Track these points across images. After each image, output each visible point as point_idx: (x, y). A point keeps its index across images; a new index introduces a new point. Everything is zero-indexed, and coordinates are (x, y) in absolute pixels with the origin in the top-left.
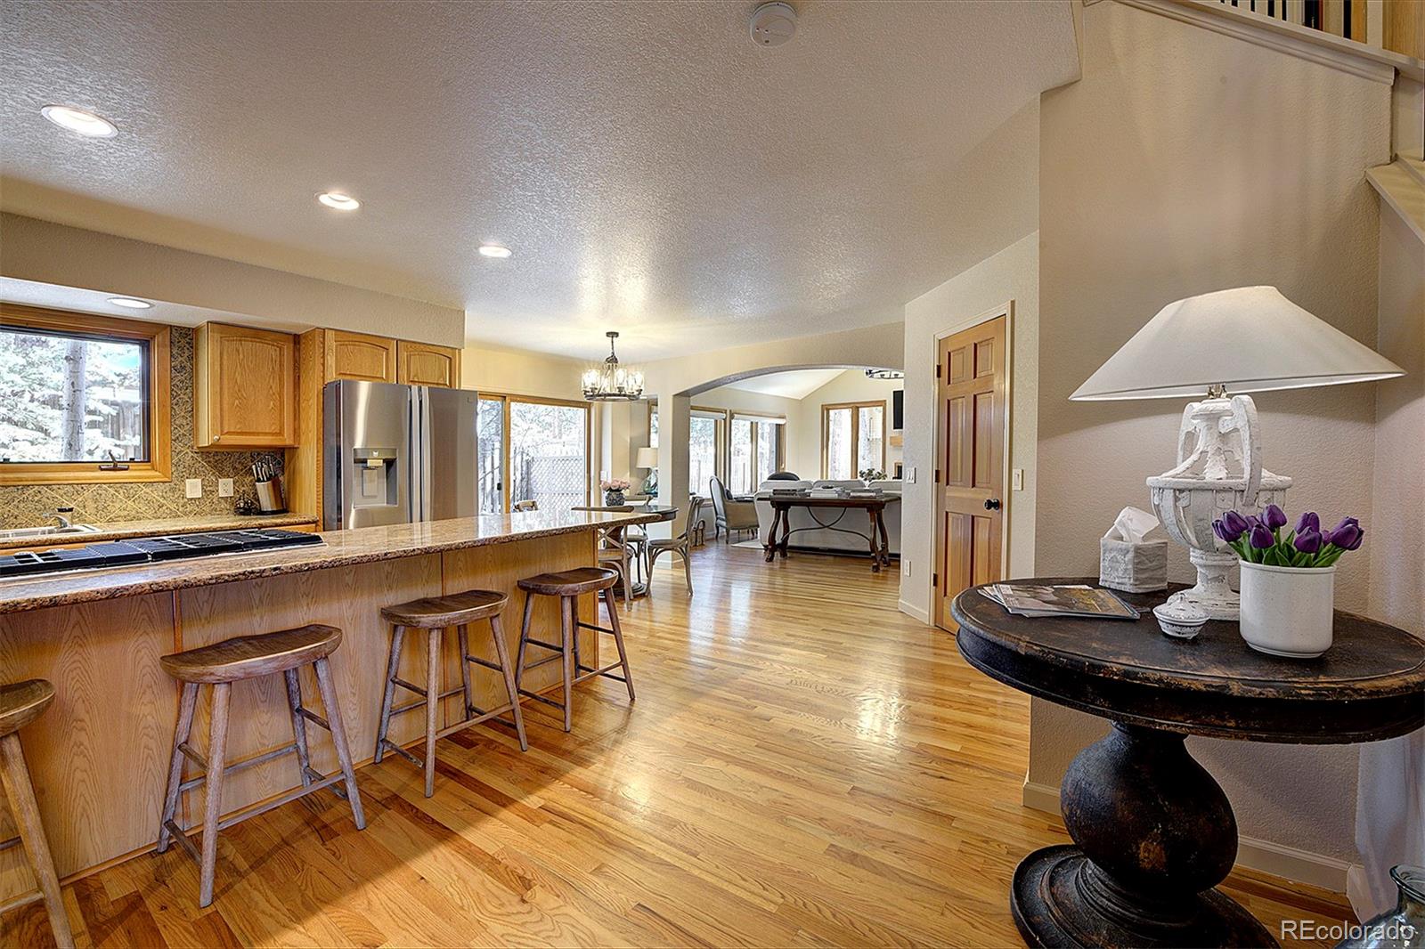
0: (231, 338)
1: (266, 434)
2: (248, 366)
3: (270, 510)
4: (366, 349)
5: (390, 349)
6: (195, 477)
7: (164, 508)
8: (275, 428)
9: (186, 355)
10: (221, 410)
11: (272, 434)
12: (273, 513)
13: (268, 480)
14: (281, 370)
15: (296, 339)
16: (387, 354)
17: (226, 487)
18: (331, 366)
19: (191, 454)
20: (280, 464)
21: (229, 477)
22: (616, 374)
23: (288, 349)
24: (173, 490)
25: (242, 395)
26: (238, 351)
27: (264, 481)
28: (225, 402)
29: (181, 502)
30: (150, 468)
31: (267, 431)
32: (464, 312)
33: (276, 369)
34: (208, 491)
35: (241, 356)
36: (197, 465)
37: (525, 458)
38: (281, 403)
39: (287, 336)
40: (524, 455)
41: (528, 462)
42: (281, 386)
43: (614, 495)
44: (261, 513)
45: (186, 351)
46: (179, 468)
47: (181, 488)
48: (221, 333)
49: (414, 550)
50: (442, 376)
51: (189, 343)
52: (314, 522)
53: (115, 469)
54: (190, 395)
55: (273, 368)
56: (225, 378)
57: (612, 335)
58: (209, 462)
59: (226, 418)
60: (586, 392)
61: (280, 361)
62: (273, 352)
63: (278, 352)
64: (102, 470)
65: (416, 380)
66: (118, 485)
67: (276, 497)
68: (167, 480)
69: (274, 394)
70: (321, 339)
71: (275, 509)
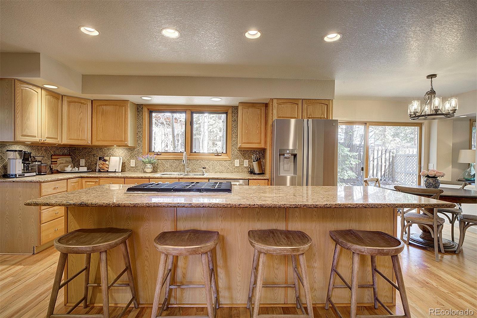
0: (245, 108)
1: (255, 143)
2: (250, 118)
3: (257, 173)
4: (289, 105)
5: (299, 104)
6: (238, 159)
7: (229, 169)
8: (258, 141)
9: (236, 116)
10: (242, 134)
11: (258, 143)
12: (259, 174)
13: (257, 161)
14: (261, 118)
15: (266, 105)
16: (298, 107)
17: (246, 163)
18: (275, 114)
19: (237, 151)
20: (263, 155)
21: (247, 159)
22: (433, 101)
23: (263, 109)
24: (231, 163)
25: (248, 129)
26: (247, 112)
27: (255, 162)
28: (243, 132)
29: (234, 167)
30: (227, 155)
31: (256, 142)
32: (335, 80)
33: (259, 118)
34: (241, 164)
35: (248, 114)
36: (238, 155)
37: (391, 154)
38: (261, 130)
39: (263, 104)
40: (391, 153)
41: (393, 157)
42: (261, 125)
43: (431, 180)
44: (255, 174)
45: (236, 114)
46: (233, 156)
47: (234, 163)
48: (242, 106)
49: (254, 205)
50: (323, 114)
51: (237, 112)
52: (267, 180)
53: (218, 155)
54: (237, 130)
55: (258, 118)
56: (243, 122)
57: (432, 76)
58: (242, 154)
59: (243, 137)
60: (411, 115)
61: (261, 115)
62: (258, 111)
63: (260, 111)
64: (215, 156)
65: (310, 117)
66: (218, 161)
67: (259, 168)
68: (230, 160)
69: (258, 128)
70: (272, 103)
71: (259, 173)
